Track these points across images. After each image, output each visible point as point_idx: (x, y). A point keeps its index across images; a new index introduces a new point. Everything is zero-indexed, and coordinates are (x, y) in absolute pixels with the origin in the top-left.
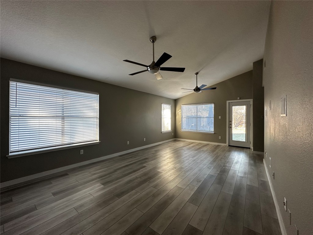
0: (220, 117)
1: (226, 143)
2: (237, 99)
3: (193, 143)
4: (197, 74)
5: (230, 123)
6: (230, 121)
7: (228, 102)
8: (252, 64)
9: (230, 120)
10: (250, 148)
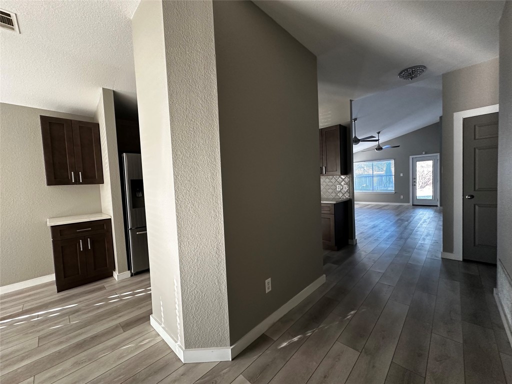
0: (402, 175)
1: (409, 202)
2: (422, 154)
3: (369, 205)
4: (379, 133)
5: (414, 180)
6: (414, 179)
7: (411, 157)
8: (439, 118)
9: (414, 177)
10: (437, 206)
